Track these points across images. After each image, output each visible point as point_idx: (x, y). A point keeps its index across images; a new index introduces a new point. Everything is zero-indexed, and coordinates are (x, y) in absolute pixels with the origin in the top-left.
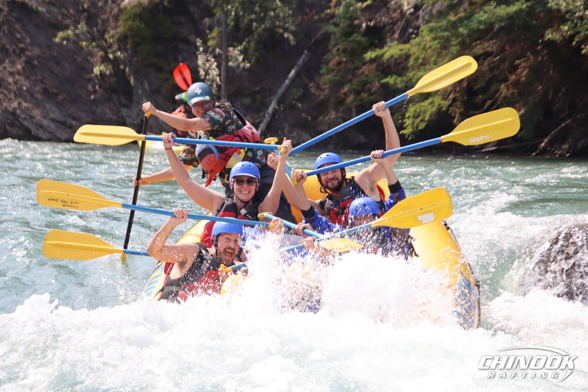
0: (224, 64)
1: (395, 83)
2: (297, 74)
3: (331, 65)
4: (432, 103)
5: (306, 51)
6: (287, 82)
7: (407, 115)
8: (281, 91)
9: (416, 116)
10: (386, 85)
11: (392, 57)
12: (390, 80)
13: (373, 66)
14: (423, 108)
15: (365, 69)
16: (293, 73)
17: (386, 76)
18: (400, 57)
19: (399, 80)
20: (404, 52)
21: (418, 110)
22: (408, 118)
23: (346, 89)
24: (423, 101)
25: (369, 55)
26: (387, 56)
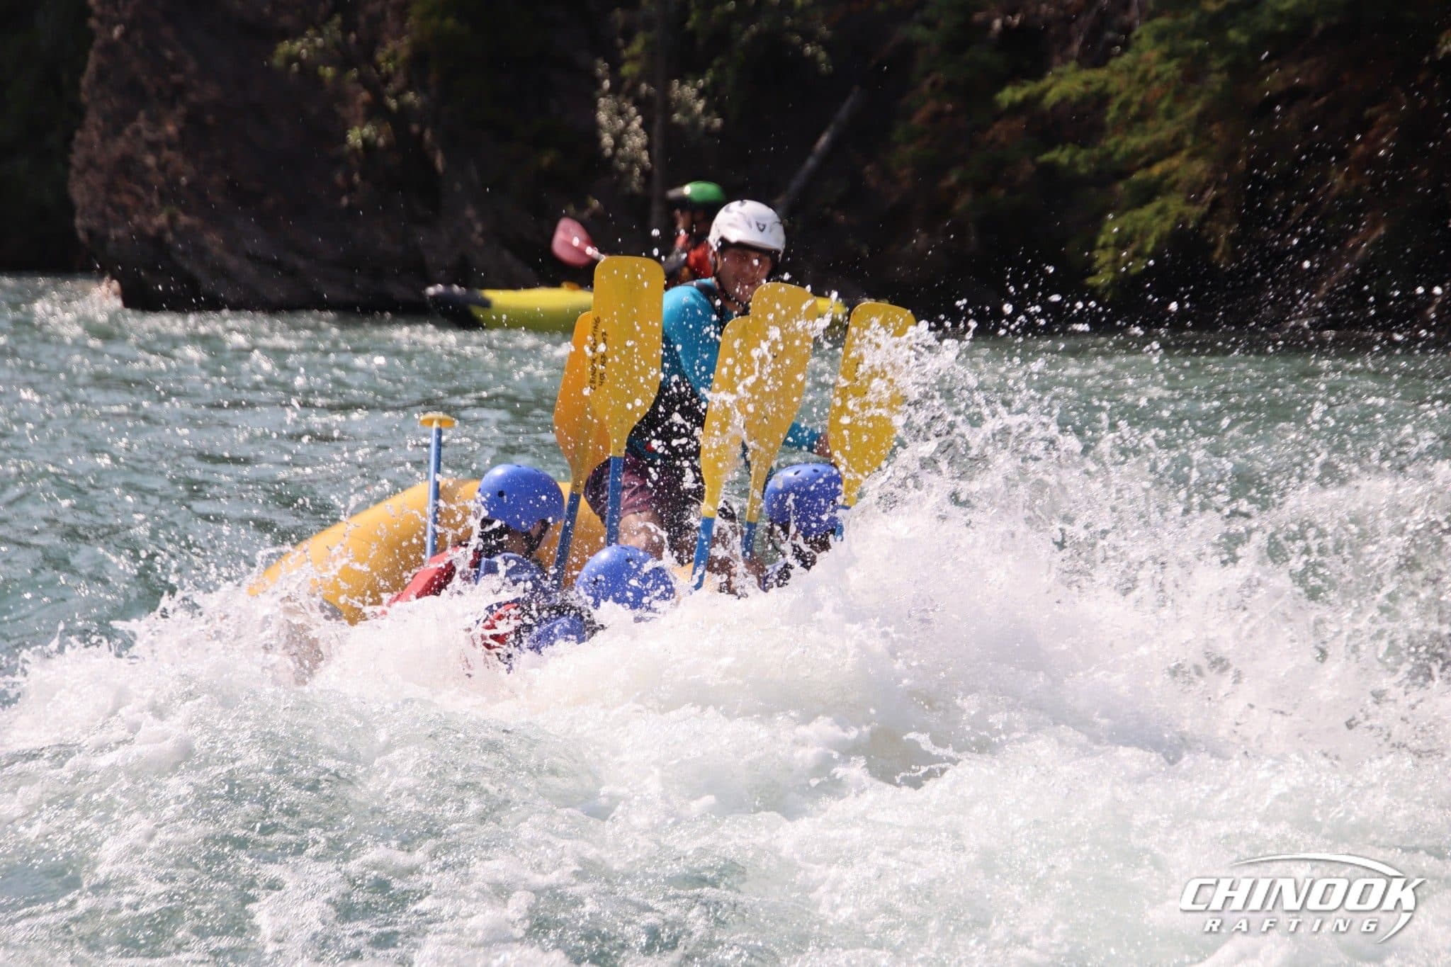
0: (659, 121)
1: (1073, 164)
2: (835, 145)
3: (918, 119)
4: (1161, 212)
5: (856, 89)
6: (811, 162)
7: (1102, 240)
8: (796, 184)
9: (1122, 243)
10: (1052, 167)
11: (1064, 99)
12: (1061, 156)
13: (1019, 124)
14: (1140, 224)
15: (999, 130)
16: (824, 140)
17: (1050, 147)
18: (1084, 99)
19: (1081, 156)
20: (1093, 88)
21: (1128, 229)
22: (1104, 247)
23: (953, 178)
24: (1141, 205)
25: (1009, 95)
26: (1052, 97)
